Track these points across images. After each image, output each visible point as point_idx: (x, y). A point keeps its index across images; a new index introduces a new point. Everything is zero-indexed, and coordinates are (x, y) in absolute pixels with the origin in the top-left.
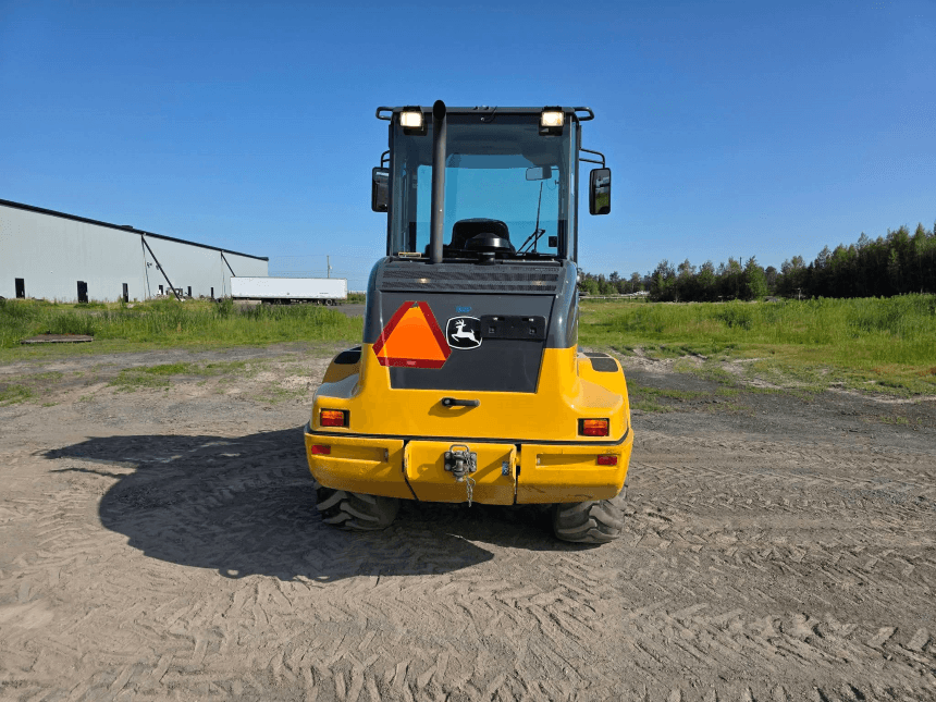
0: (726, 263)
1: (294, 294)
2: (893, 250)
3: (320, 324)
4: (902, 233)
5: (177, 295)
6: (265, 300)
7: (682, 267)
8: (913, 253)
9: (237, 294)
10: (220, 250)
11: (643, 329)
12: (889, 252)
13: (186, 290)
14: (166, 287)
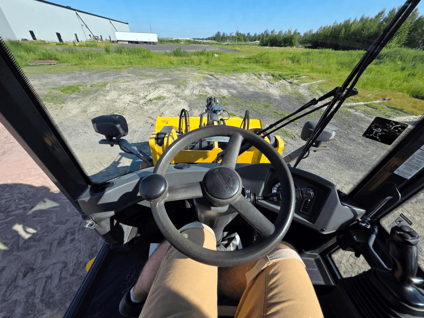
0: (287, 31)
1: (139, 40)
2: (344, 28)
3: (144, 57)
4: (349, 21)
5: (96, 39)
6: (129, 42)
7: (272, 32)
8: (350, 29)
9: (118, 39)
10: (109, 19)
11: (263, 62)
12: (342, 29)
13: (100, 37)
14: (92, 35)
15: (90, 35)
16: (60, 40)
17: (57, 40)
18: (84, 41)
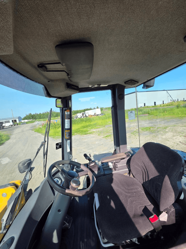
5: (174, 101)
14: (172, 100)
15: (171, 100)
16: (155, 104)
17: (153, 105)
18: (166, 103)
